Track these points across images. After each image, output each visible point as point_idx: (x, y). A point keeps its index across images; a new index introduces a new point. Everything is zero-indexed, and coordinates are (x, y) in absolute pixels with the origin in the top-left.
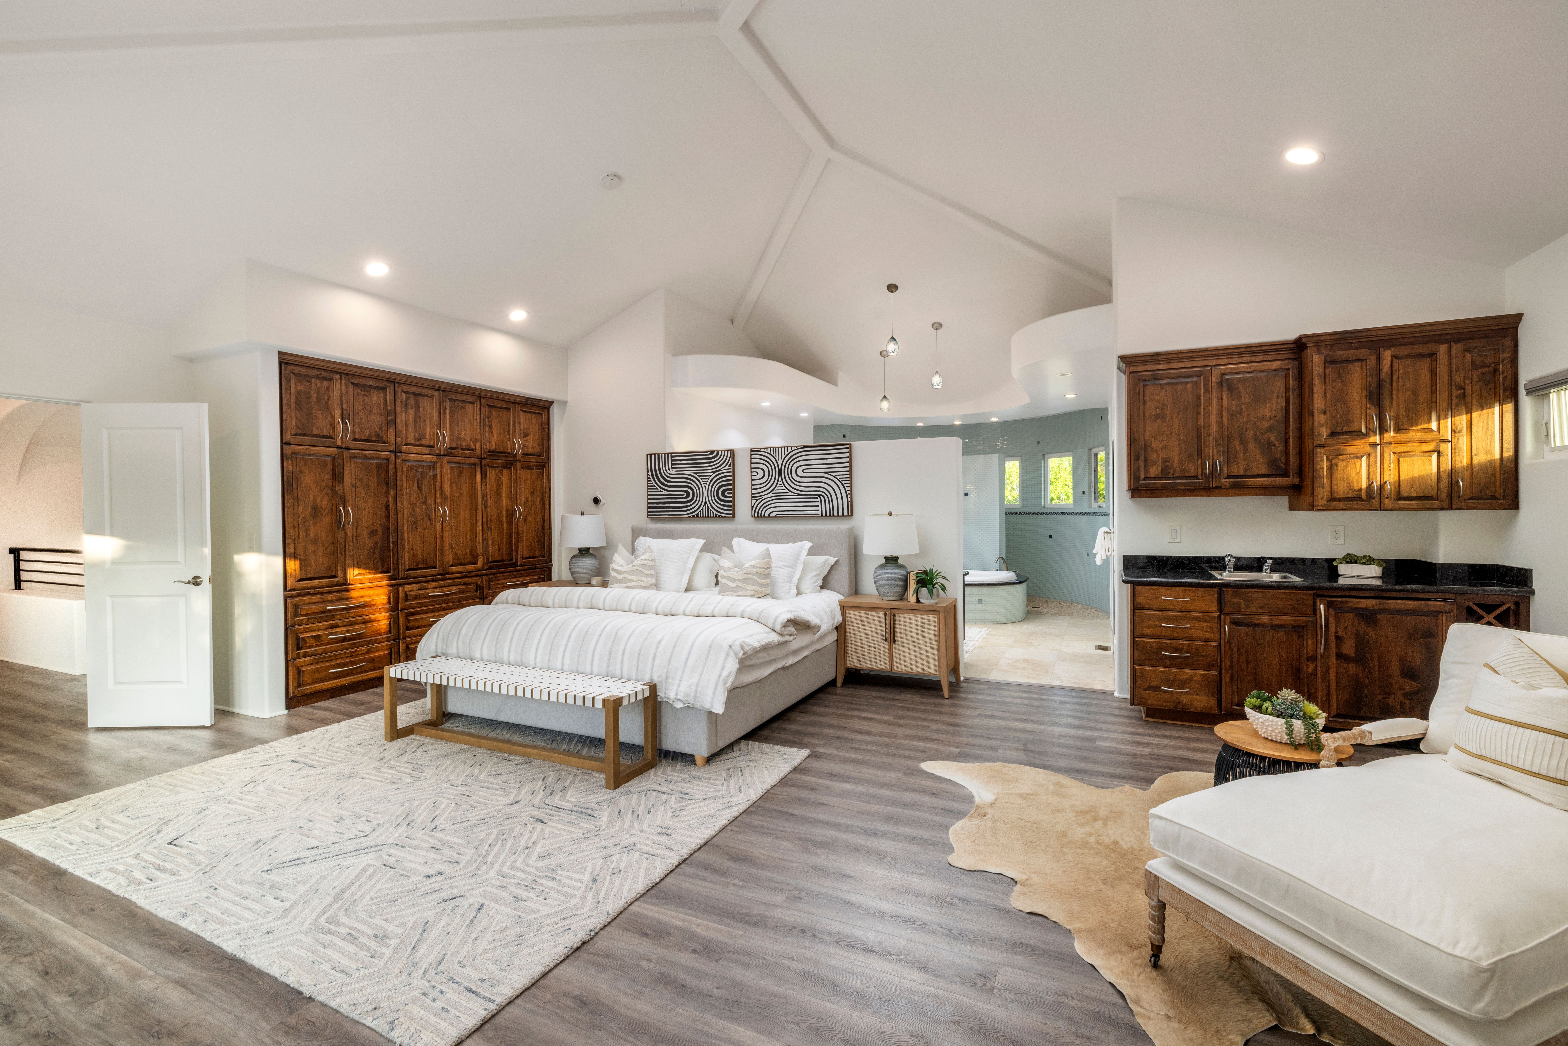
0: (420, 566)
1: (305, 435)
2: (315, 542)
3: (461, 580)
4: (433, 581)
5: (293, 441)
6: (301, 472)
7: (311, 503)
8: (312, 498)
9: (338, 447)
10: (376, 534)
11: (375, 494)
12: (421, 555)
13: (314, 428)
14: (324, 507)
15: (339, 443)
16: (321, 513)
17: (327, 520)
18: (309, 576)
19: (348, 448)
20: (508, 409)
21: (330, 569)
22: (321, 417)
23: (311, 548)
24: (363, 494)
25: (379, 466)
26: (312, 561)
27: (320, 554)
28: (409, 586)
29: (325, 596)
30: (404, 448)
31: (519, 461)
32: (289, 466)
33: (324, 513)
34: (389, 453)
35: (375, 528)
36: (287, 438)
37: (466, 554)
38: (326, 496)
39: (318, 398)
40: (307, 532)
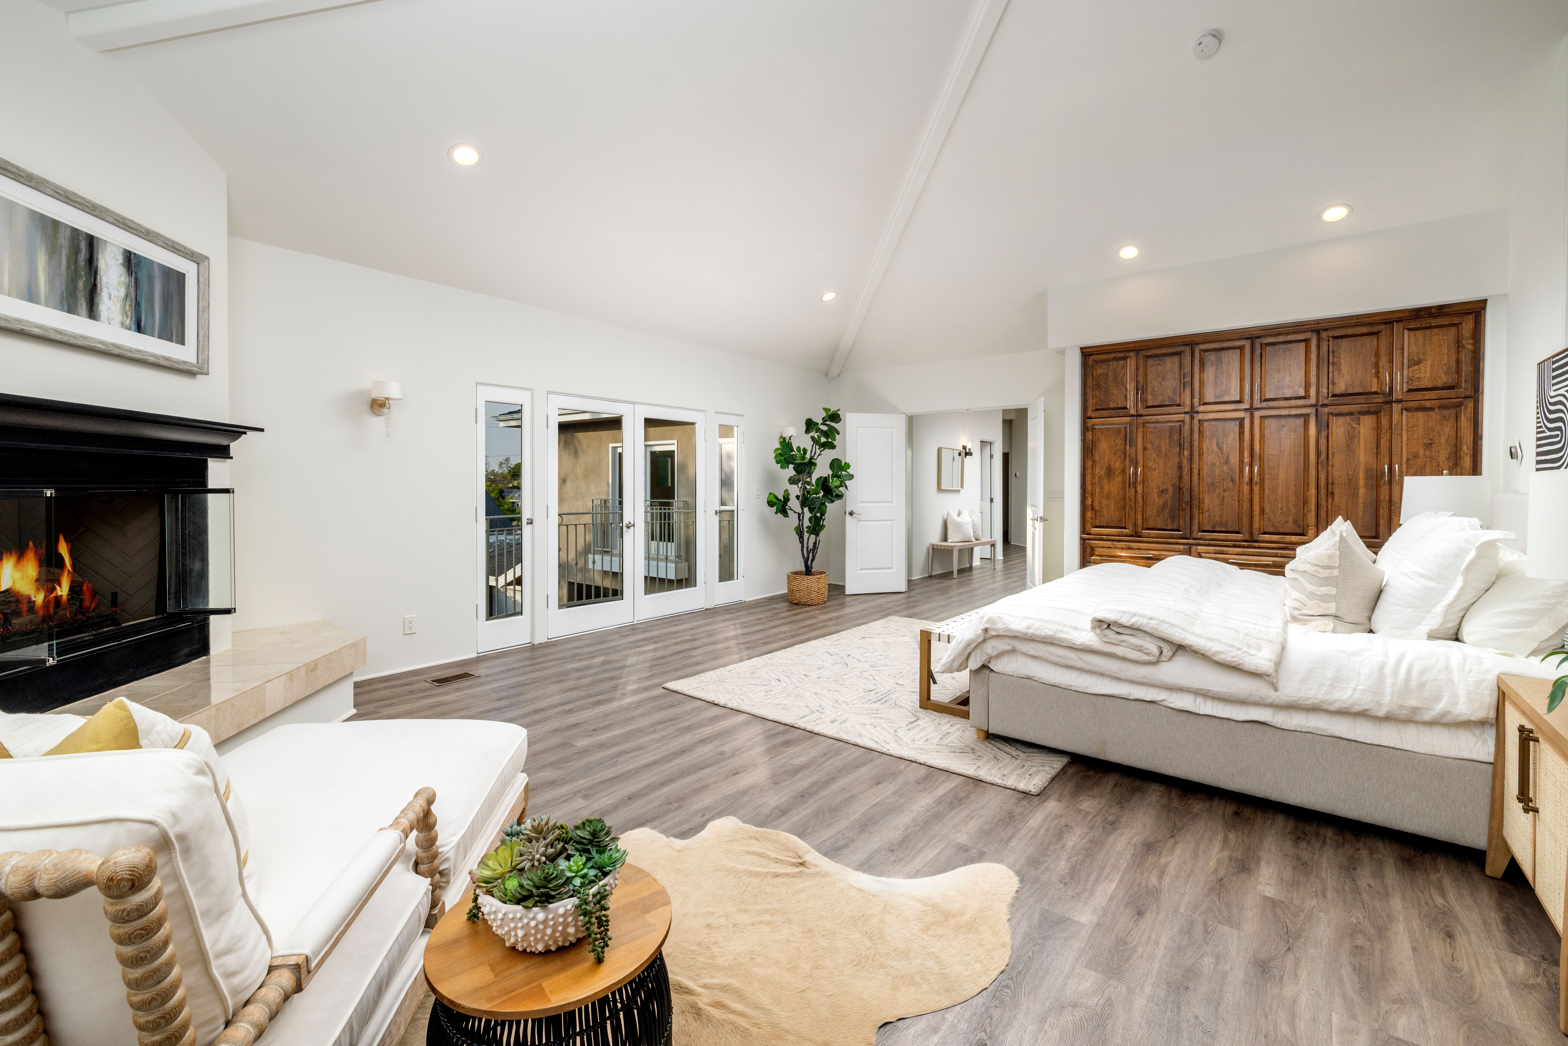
0: (1218, 529)
1: (1103, 409)
2: (1108, 497)
3: (1277, 551)
4: (1235, 546)
5: (1093, 415)
6: (1098, 440)
7: (1106, 465)
8: (1106, 461)
9: (1132, 416)
10: (1166, 493)
11: (1166, 455)
12: (1220, 517)
13: (1111, 402)
14: (1116, 468)
15: (1132, 412)
16: (1114, 474)
17: (1119, 479)
18: (1102, 524)
19: (1141, 415)
20: (1377, 333)
21: (1120, 521)
22: (1116, 392)
23: (1105, 502)
24: (1154, 456)
25: (1172, 429)
26: (1105, 513)
27: (1112, 507)
28: (1204, 548)
29: (1115, 543)
30: (1202, 408)
31: (1399, 401)
32: (1089, 436)
33: (1116, 473)
34: (1183, 415)
35: (1165, 487)
36: (1090, 413)
37: (1287, 522)
38: (1119, 458)
39: (1114, 376)
40: (1102, 488)
